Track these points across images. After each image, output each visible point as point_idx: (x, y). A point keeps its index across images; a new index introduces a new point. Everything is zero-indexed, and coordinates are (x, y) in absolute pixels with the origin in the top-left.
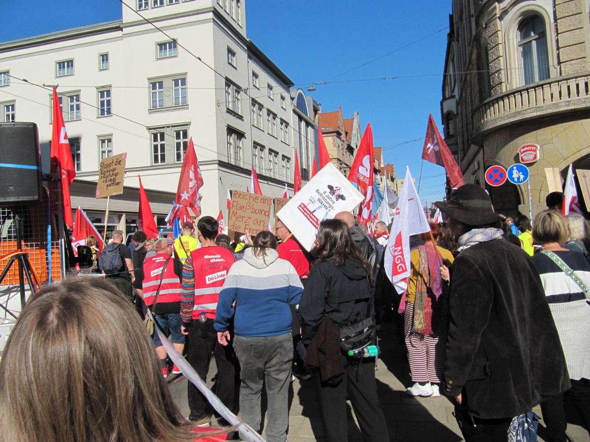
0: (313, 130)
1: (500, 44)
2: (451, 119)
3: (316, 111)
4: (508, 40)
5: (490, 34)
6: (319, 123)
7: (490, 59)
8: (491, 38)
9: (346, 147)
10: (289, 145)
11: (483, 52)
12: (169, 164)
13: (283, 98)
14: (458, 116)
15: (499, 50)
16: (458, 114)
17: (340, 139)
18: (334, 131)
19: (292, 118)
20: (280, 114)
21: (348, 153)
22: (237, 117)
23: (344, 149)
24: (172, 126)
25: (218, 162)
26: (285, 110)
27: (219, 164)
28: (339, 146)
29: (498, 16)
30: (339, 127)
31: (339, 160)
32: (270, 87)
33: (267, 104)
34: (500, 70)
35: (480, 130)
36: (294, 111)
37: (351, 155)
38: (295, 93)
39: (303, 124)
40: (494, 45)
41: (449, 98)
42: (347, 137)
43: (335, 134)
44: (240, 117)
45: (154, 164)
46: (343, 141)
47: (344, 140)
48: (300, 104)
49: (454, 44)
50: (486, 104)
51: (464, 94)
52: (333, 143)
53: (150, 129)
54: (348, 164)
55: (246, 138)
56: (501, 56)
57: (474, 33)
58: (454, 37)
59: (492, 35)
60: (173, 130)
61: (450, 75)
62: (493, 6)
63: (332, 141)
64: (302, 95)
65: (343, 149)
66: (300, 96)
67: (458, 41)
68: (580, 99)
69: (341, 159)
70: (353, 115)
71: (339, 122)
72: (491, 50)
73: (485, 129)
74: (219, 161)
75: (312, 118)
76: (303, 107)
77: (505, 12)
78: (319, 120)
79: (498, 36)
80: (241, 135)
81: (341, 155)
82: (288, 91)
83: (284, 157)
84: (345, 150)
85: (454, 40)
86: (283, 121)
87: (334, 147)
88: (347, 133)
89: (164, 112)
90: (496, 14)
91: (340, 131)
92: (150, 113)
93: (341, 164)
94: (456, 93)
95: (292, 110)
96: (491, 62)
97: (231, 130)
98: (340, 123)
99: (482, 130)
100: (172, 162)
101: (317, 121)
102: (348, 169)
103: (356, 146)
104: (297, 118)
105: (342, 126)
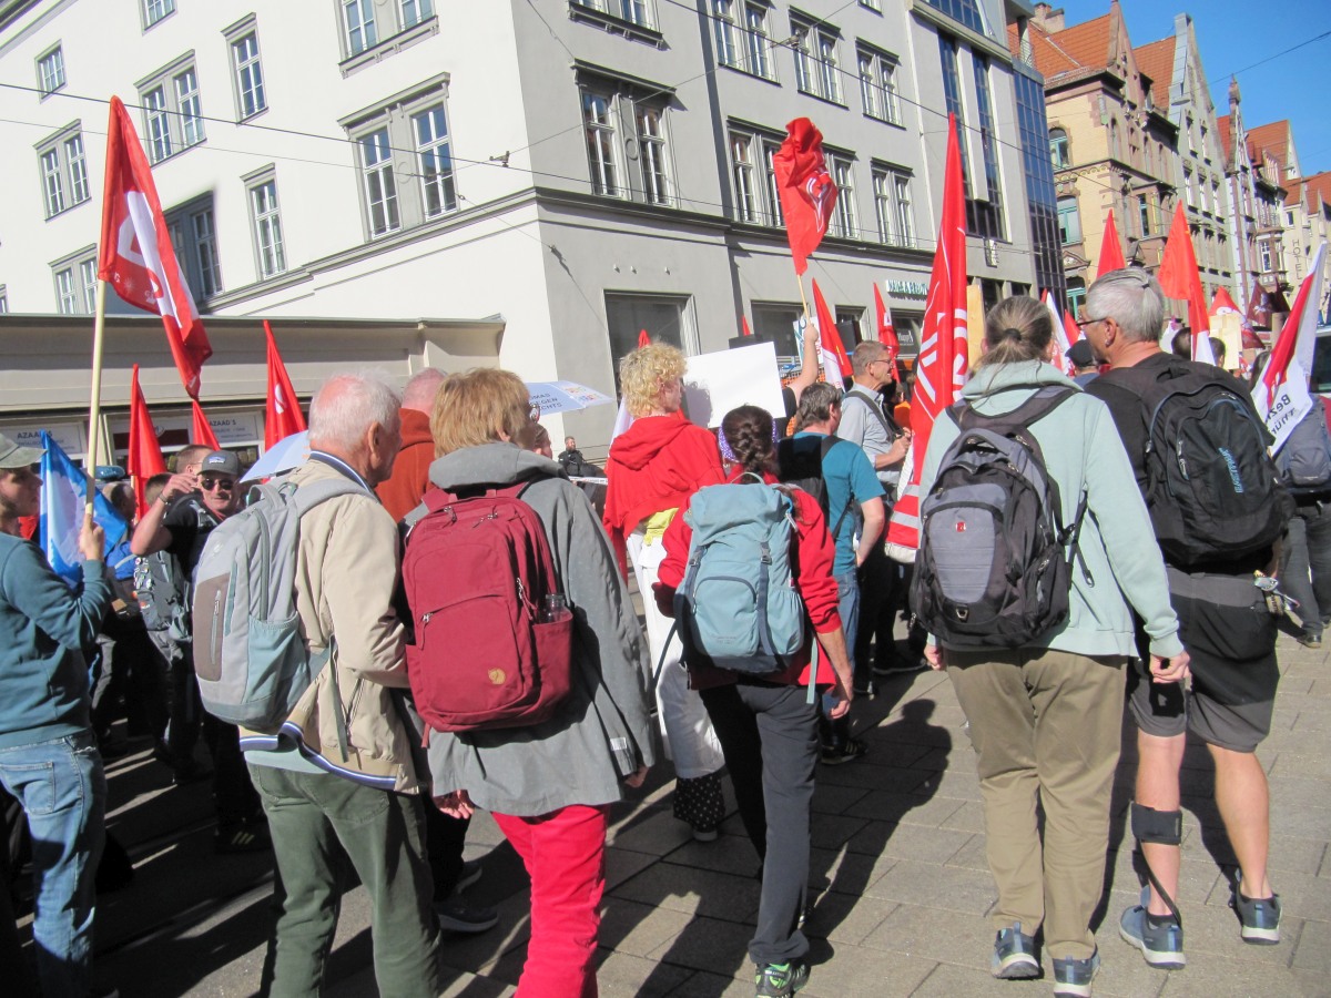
0: (1007, 78)
3: (1018, 18)
6: (1033, 55)
9: (1144, 124)
10: (904, 129)
12: (410, 227)
17: (1120, 99)
18: (1094, 74)
19: (910, 38)
20: (858, 28)
21: (1155, 144)
22: (631, 37)
23: (1138, 130)
24: (404, 101)
25: (534, 195)
26: (879, 13)
27: (539, 201)
28: (1114, 122)
30: (1112, 64)
31: (1115, 164)
36: (919, 17)
37: (1167, 149)
39: (963, 59)
42: (1151, 93)
43: (1098, 84)
44: (653, 38)
45: (374, 237)
46: (1133, 107)
47: (1136, 101)
52: (1091, 116)
53: (350, 126)
54: (1156, 176)
55: (681, 107)
60: (407, 115)
63: (1089, 107)
65: (1132, 130)
69: (1127, 162)
70: (1173, 27)
71: (1111, 47)
74: (538, 190)
75: (1005, 40)
80: (655, 99)
81: (1127, 150)
83: (880, 167)
84: (1142, 135)
86: (866, 50)
87: (1096, 125)
88: (1146, 83)
89: (378, 59)
91: (1119, 75)
92: (345, 74)
93: (1127, 178)
95: (908, 17)
97: (596, 82)
98: (1116, 50)
100: (417, 221)
101: (1026, 49)
102: (1154, 190)
103: (1190, 121)
104: (934, 37)
105: (1125, 60)
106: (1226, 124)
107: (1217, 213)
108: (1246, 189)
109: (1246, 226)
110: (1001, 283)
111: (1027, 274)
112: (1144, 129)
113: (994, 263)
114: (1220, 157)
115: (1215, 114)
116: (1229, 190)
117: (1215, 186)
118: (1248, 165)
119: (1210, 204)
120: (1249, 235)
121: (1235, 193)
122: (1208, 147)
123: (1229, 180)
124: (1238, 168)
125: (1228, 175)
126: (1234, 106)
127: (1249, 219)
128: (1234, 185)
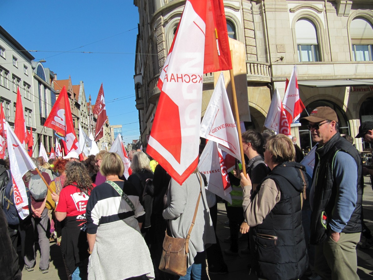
0: (49, 91)
1: (164, 41)
2: (140, 88)
3: (52, 78)
4: (168, 39)
5: (158, 35)
6: (54, 87)
7: (159, 50)
8: (158, 37)
9: (74, 104)
10: (31, 101)
11: (155, 46)
13: (26, 67)
14: (143, 86)
15: (163, 45)
16: (143, 85)
17: (70, 98)
19: (33, 81)
20: (23, 78)
21: (76, 108)
23: (73, 105)
26: (28, 76)
29: (162, 24)
30: (69, 90)
32: (15, 59)
33: (12, 70)
34: (164, 57)
35: (153, 93)
36: (35, 77)
37: (78, 109)
38: (35, 64)
39: (42, 86)
40: (160, 41)
41: (139, 74)
42: (75, 97)
46: (72, 100)
47: (73, 99)
48: (39, 73)
49: (140, 41)
50: (156, 77)
51: (146, 72)
54: (76, 115)
56: (165, 49)
57: (150, 34)
58: (140, 37)
59: (159, 35)
61: (139, 61)
62: (160, 18)
64: (41, 67)
66: (40, 67)
67: (142, 39)
68: (207, 78)
70: (80, 83)
72: (158, 44)
73: (156, 93)
75: (49, 83)
76: (42, 75)
77: (166, 22)
78: (54, 85)
79: (162, 37)
82: (31, 63)
83: (26, 109)
84: (74, 106)
85: (140, 39)
86: (25, 84)
88: (75, 95)
90: (161, 23)
91: (70, 93)
94: (142, 72)
95: (33, 77)
96: (159, 52)
98: (70, 87)
99: (154, 94)
101: (53, 85)
102: (76, 119)
103: (82, 104)
104: (37, 82)
105: (71, 90)
106: (89, 104)
107: (86, 124)
108: (92, 119)
109: (91, 127)
110: (47, 136)
111: (52, 135)
112: (74, 105)
113: (46, 131)
114: (87, 112)
115: (87, 102)
116: (89, 119)
117: (86, 118)
118: (92, 114)
119: (85, 122)
120: (92, 129)
121: (90, 119)
122: (85, 109)
123: (89, 117)
124: (90, 114)
125: (88, 116)
126: (90, 101)
127: (92, 125)
128: (89, 118)
